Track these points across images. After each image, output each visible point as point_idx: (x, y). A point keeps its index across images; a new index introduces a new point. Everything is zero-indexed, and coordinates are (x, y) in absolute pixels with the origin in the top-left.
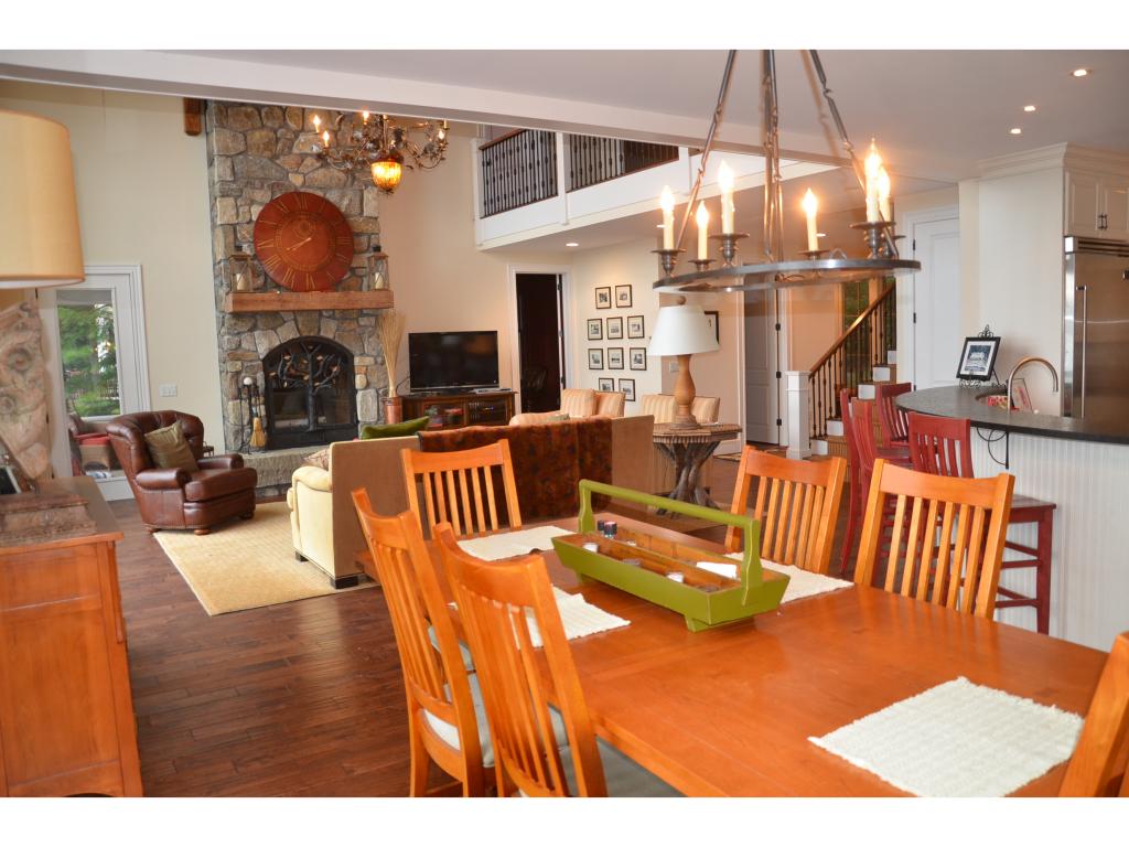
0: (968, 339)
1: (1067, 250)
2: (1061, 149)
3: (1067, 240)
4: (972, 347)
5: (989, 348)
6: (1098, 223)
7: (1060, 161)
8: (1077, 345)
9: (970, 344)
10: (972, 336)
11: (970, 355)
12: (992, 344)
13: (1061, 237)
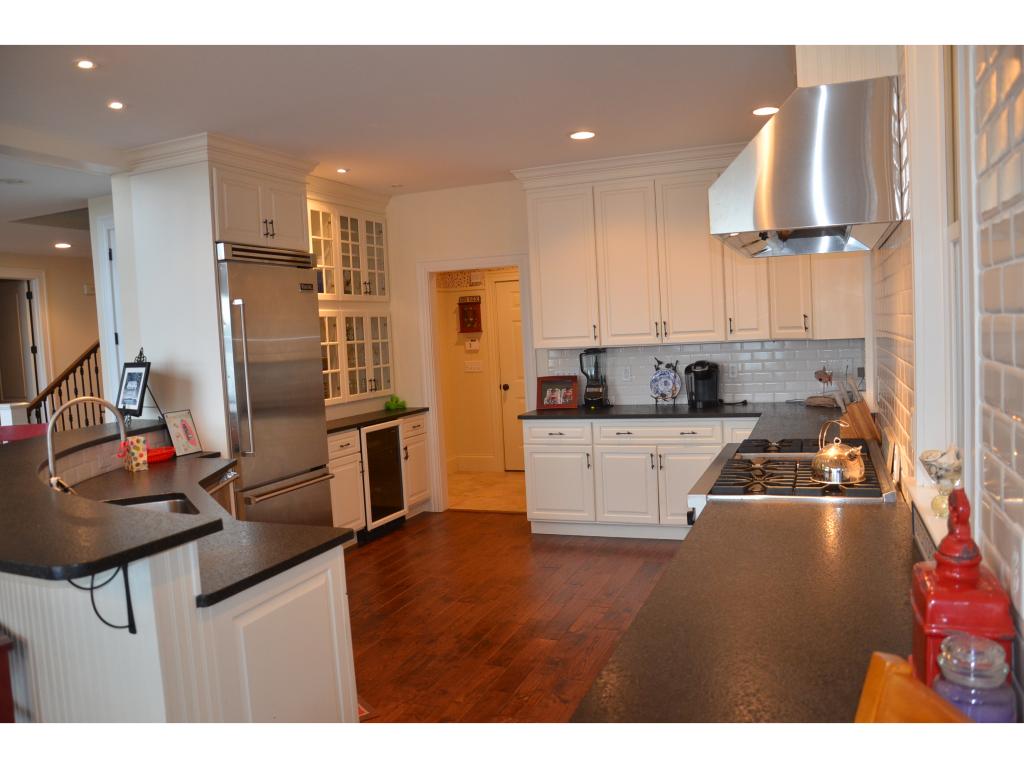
0: (127, 365)
1: (219, 258)
2: (202, 141)
3: (219, 245)
4: (129, 374)
5: (140, 374)
6: (263, 231)
7: (204, 155)
8: (238, 366)
9: (129, 370)
10: (130, 361)
11: (126, 384)
12: (142, 370)
13: (211, 243)
